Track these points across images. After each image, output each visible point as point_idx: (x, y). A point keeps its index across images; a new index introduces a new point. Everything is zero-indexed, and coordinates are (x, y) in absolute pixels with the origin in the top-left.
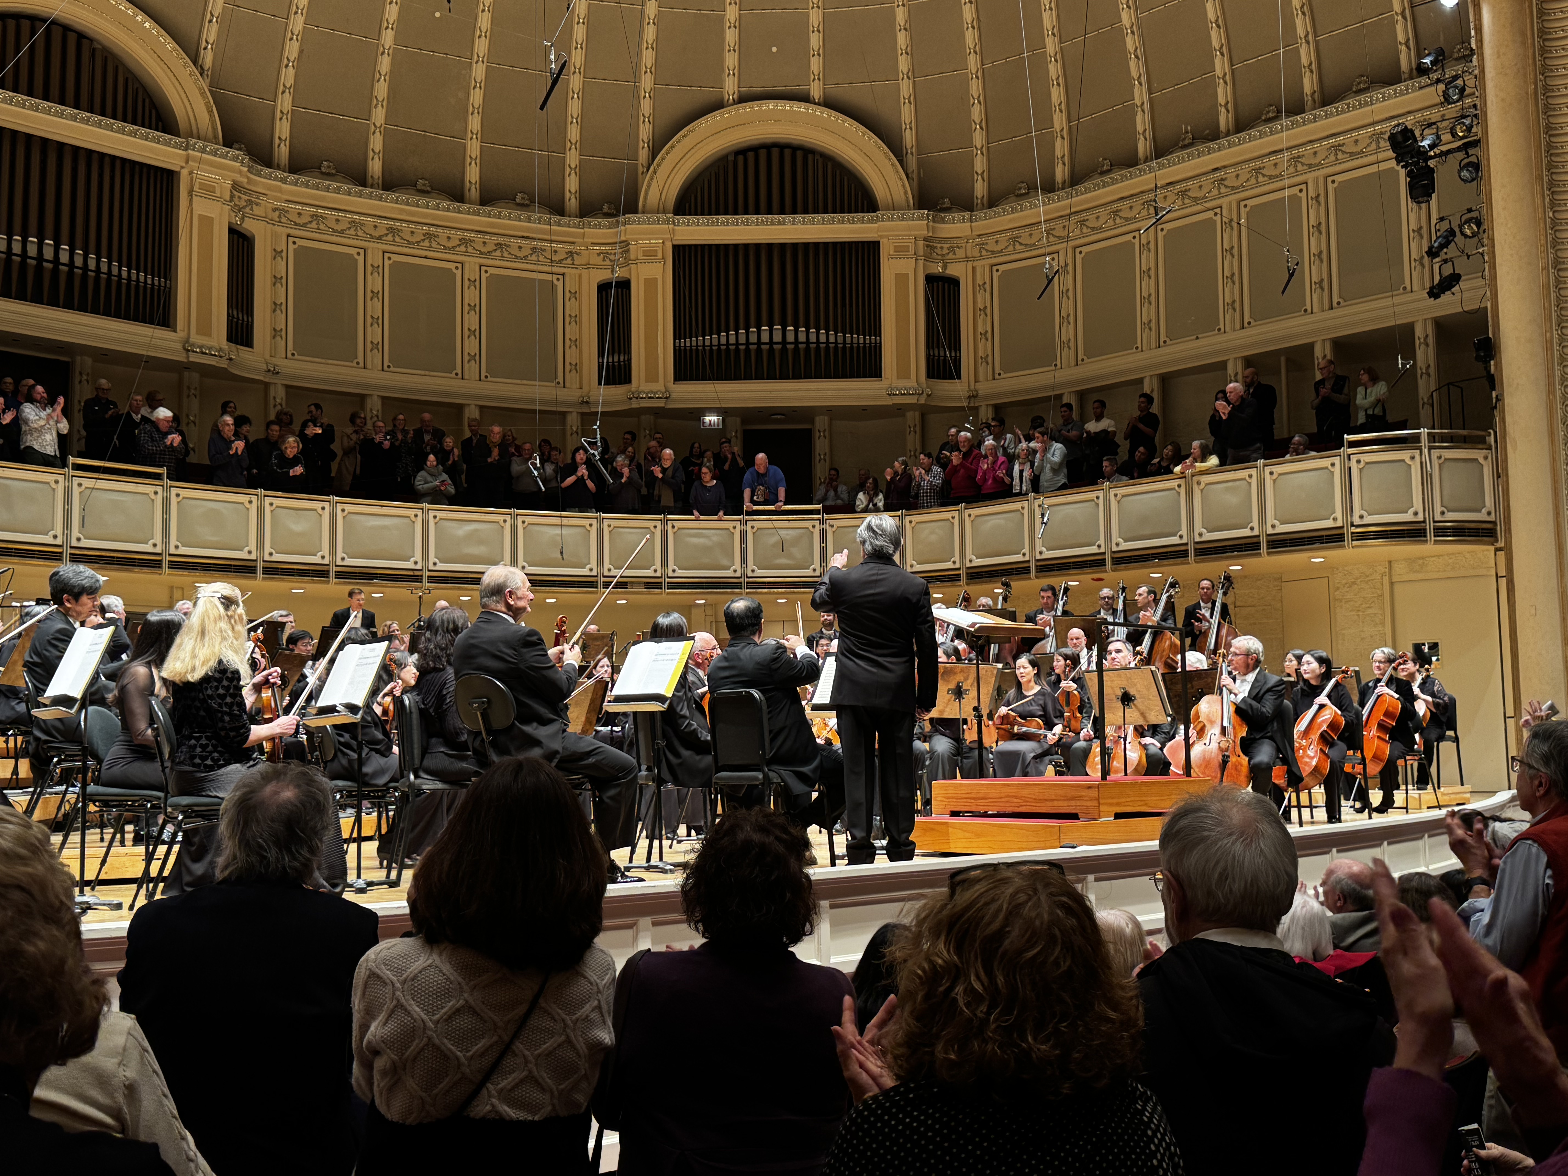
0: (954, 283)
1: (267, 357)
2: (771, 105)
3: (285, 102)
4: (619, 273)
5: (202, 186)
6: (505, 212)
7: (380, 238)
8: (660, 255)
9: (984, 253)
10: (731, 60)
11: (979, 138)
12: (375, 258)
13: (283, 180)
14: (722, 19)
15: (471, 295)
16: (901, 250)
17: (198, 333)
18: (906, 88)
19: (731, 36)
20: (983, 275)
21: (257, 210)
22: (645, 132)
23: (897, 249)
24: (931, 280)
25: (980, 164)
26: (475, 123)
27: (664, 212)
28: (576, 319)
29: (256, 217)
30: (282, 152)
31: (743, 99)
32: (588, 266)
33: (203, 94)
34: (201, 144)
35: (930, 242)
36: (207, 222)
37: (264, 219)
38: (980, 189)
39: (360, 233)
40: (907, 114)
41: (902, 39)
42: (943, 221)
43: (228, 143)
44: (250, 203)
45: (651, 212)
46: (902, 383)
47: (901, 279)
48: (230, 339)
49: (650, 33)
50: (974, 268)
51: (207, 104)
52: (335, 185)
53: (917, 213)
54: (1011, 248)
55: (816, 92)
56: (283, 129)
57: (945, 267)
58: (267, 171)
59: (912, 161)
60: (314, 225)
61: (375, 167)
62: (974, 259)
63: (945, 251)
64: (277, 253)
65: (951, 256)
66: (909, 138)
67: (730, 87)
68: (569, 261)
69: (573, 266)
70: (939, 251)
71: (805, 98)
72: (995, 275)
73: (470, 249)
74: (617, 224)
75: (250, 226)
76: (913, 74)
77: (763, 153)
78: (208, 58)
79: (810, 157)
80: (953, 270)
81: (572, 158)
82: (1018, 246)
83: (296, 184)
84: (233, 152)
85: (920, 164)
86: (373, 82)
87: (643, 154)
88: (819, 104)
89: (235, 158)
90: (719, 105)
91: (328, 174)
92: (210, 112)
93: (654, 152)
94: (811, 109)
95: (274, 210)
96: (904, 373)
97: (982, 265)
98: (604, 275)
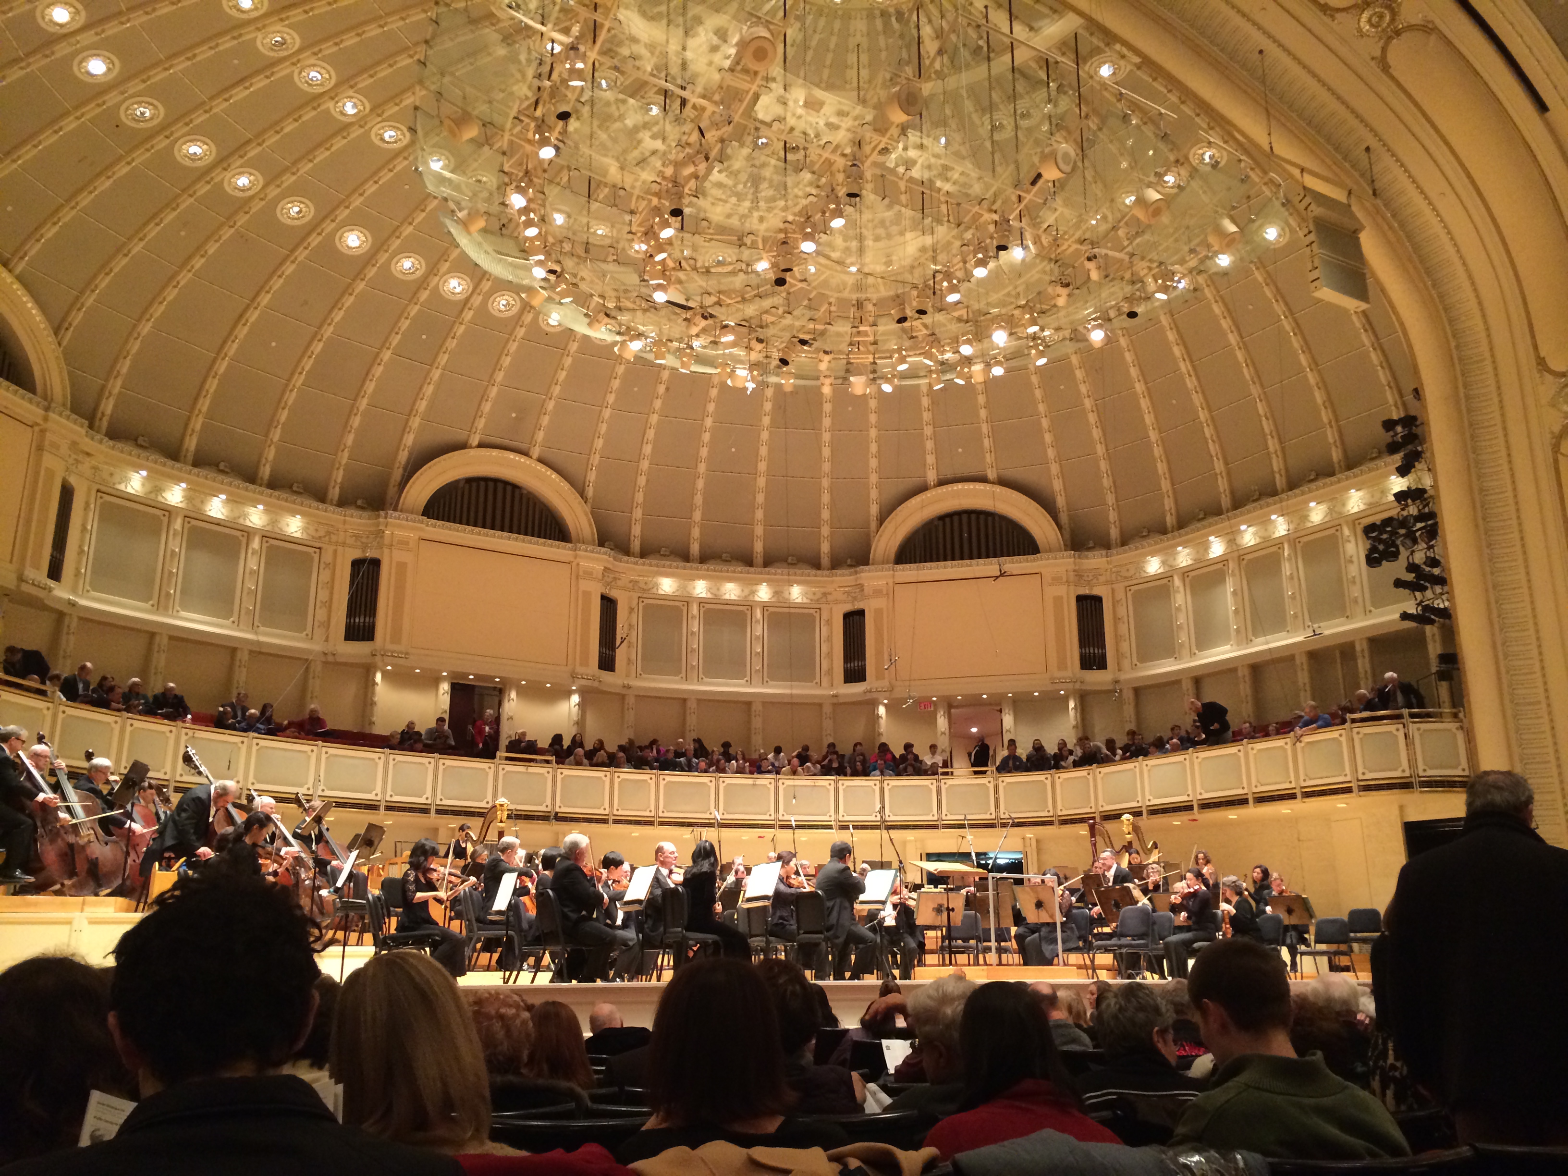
0: (1098, 600)
1: (624, 676)
2: (960, 486)
3: (638, 514)
4: (858, 606)
5: (585, 572)
6: (779, 571)
9: (1119, 578)
10: (930, 459)
11: (1110, 499)
13: (636, 563)
14: (922, 434)
16: (1056, 580)
17: (581, 665)
18: (1054, 469)
19: (929, 445)
20: (1119, 594)
21: (620, 583)
22: (874, 510)
23: (1053, 579)
24: (1080, 599)
25: (1112, 516)
26: (759, 514)
27: (888, 563)
28: (829, 638)
29: (618, 588)
30: (636, 545)
31: (941, 483)
32: (837, 602)
33: (586, 515)
34: (583, 547)
35: (1079, 575)
37: (624, 588)
38: (1114, 533)
39: (685, 592)
40: (1057, 485)
41: (1048, 438)
42: (1087, 558)
43: (601, 544)
44: (615, 579)
45: (878, 564)
46: (1062, 674)
47: (1058, 600)
48: (600, 667)
49: (874, 448)
50: (1112, 589)
51: (589, 520)
52: (668, 563)
53: (1066, 553)
55: (991, 474)
56: (636, 530)
57: (1090, 589)
58: (626, 558)
59: (1064, 518)
60: (655, 589)
61: (695, 549)
62: (1111, 584)
63: (1092, 577)
64: (631, 610)
65: (1097, 581)
66: (1061, 502)
67: (932, 477)
68: (824, 599)
69: (828, 603)
70: (1088, 578)
71: (983, 480)
72: (1129, 594)
73: (756, 597)
74: (856, 573)
75: (614, 594)
76: (1060, 459)
77: (956, 518)
78: (590, 492)
79: (990, 519)
80: (1096, 591)
81: (825, 531)
83: (644, 564)
84: (603, 549)
85: (1071, 518)
86: (693, 495)
87: (873, 525)
88: (993, 483)
89: (605, 554)
90: (923, 488)
91: (664, 555)
92: (590, 525)
93: (881, 520)
94: (988, 487)
95: (631, 581)
96: (1063, 667)
97: (1119, 587)
98: (849, 608)
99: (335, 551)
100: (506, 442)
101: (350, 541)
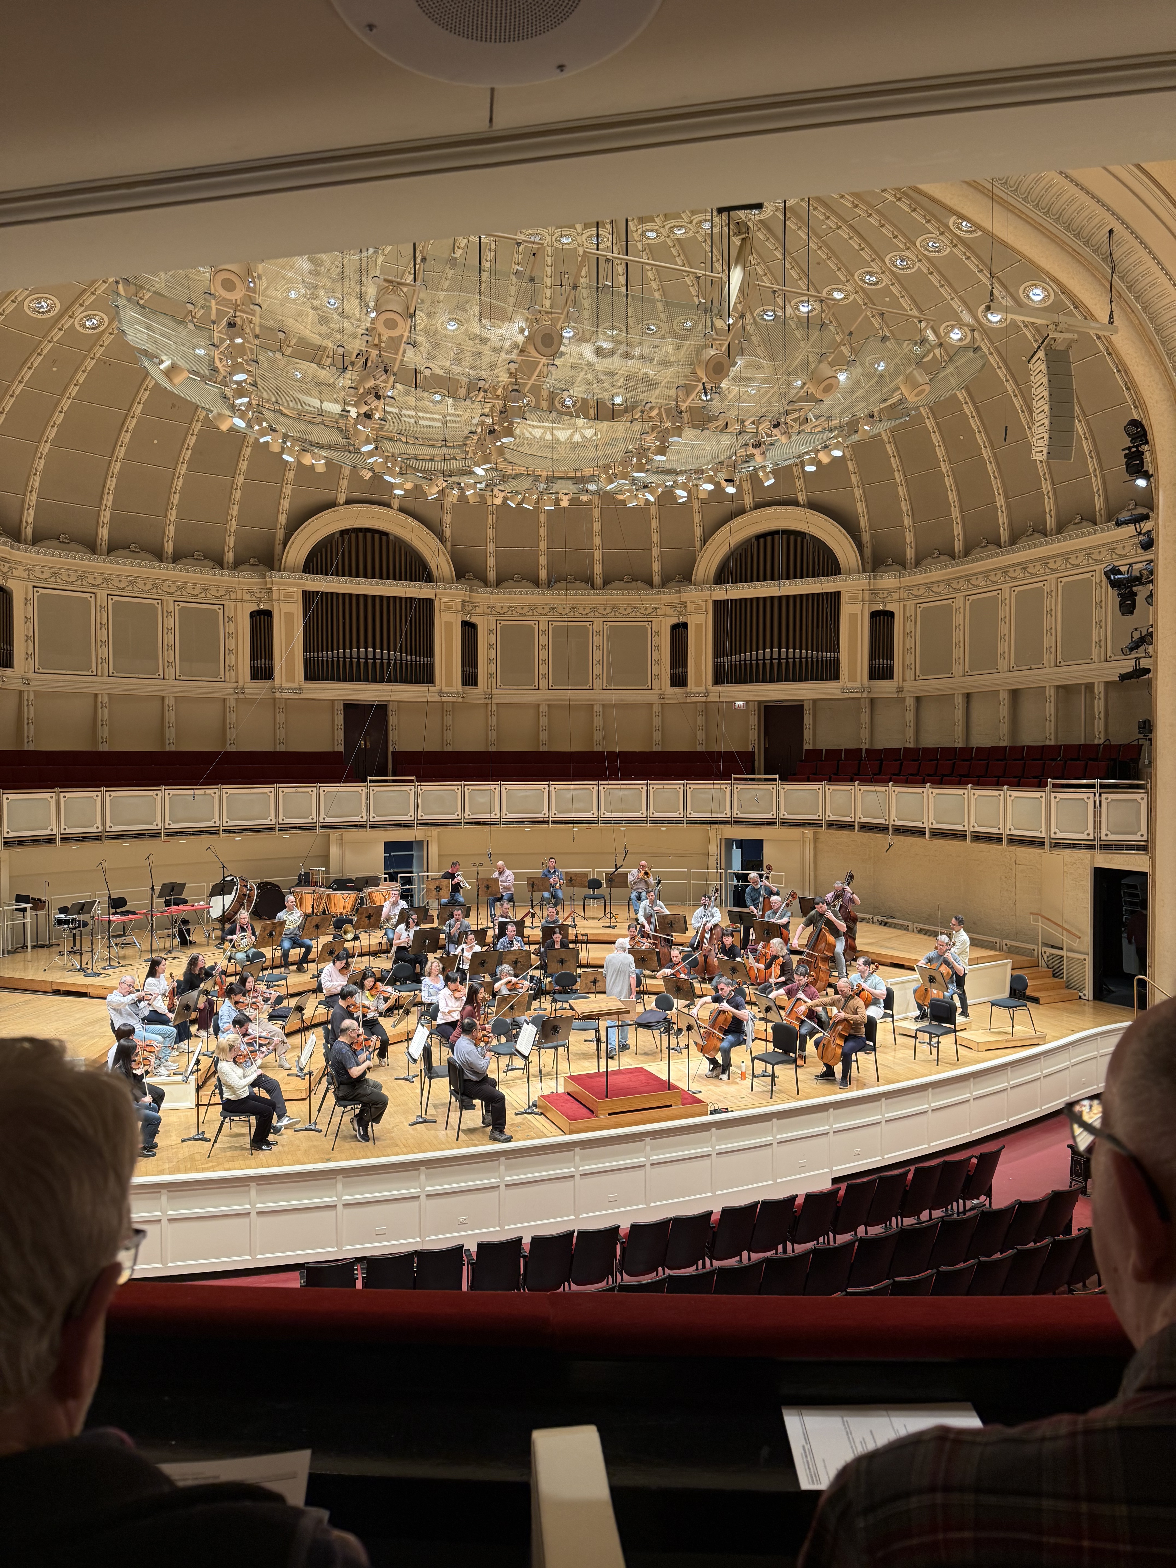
0: (891, 614)
1: (486, 689)
2: (774, 509)
3: (491, 547)
4: (682, 619)
5: (445, 606)
6: (616, 590)
7: (545, 615)
8: (704, 609)
9: (911, 596)
11: (907, 521)
12: (543, 626)
13: (493, 592)
15: (598, 640)
16: (853, 599)
17: (446, 686)
18: (858, 493)
20: (910, 611)
21: (479, 610)
22: (698, 531)
23: (850, 598)
24: (874, 615)
25: (909, 537)
26: (598, 541)
27: (707, 583)
28: (658, 647)
29: (477, 614)
30: (492, 575)
31: (757, 506)
32: (665, 616)
34: (444, 584)
35: (873, 594)
36: (449, 625)
37: (484, 614)
38: (910, 554)
39: (535, 613)
40: (861, 508)
41: (851, 465)
42: (881, 578)
43: (459, 580)
44: (474, 607)
45: (700, 583)
46: (850, 685)
47: (853, 617)
48: (464, 685)
50: (904, 606)
51: (447, 559)
52: (520, 586)
53: (862, 575)
54: (926, 594)
55: (801, 498)
56: (491, 562)
57: (885, 605)
58: (483, 589)
59: (866, 537)
60: (510, 613)
61: (543, 575)
62: (904, 600)
63: (885, 595)
64: (490, 631)
65: (889, 598)
66: (863, 522)
67: (749, 501)
68: (654, 613)
69: (657, 616)
70: (881, 596)
71: (795, 503)
72: (919, 610)
73: (597, 614)
74: (680, 591)
75: (473, 619)
76: (861, 484)
77: (769, 538)
78: (447, 534)
80: (889, 608)
81: (656, 552)
82: (931, 593)
83: (500, 592)
84: (461, 585)
85: (872, 538)
86: (538, 528)
87: (698, 544)
88: (804, 506)
89: (462, 589)
90: (741, 512)
91: (517, 583)
92: (449, 564)
93: (705, 540)
94: (798, 510)
95: (488, 608)
96: (852, 678)
97: (910, 604)
98: (675, 621)
99: (236, 607)
100: (370, 496)
101: (247, 597)
